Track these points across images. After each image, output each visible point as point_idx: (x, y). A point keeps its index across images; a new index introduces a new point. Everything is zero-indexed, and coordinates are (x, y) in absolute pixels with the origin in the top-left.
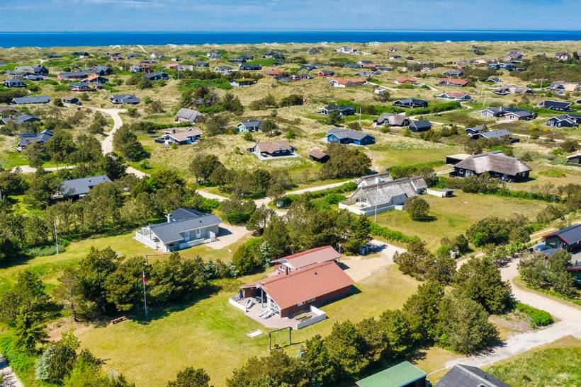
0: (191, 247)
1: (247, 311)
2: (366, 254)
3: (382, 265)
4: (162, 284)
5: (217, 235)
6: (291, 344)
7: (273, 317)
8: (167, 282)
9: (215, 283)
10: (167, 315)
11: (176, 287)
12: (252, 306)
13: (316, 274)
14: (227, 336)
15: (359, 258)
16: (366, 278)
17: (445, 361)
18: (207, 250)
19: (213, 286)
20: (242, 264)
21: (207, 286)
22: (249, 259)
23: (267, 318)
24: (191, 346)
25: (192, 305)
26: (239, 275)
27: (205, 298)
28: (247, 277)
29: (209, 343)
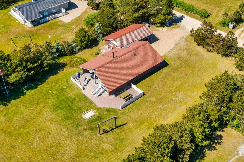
0: (48, 21)
1: (84, 89)
2: (170, 25)
3: (182, 36)
4: (17, 71)
5: (67, 9)
6: (116, 127)
7: (103, 95)
8: (21, 70)
9: (62, 60)
10: (23, 94)
11: (29, 72)
12: (88, 83)
13: (135, 55)
14: (67, 118)
15: (165, 29)
16: (171, 50)
17: (238, 146)
18: (59, 23)
19: (60, 63)
20: (82, 42)
21: (55, 63)
22: (87, 38)
23: (98, 96)
24: (39, 130)
25: (44, 82)
26: (80, 50)
27: (53, 75)
28: (86, 51)
29: (52, 126)
